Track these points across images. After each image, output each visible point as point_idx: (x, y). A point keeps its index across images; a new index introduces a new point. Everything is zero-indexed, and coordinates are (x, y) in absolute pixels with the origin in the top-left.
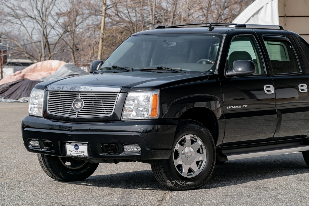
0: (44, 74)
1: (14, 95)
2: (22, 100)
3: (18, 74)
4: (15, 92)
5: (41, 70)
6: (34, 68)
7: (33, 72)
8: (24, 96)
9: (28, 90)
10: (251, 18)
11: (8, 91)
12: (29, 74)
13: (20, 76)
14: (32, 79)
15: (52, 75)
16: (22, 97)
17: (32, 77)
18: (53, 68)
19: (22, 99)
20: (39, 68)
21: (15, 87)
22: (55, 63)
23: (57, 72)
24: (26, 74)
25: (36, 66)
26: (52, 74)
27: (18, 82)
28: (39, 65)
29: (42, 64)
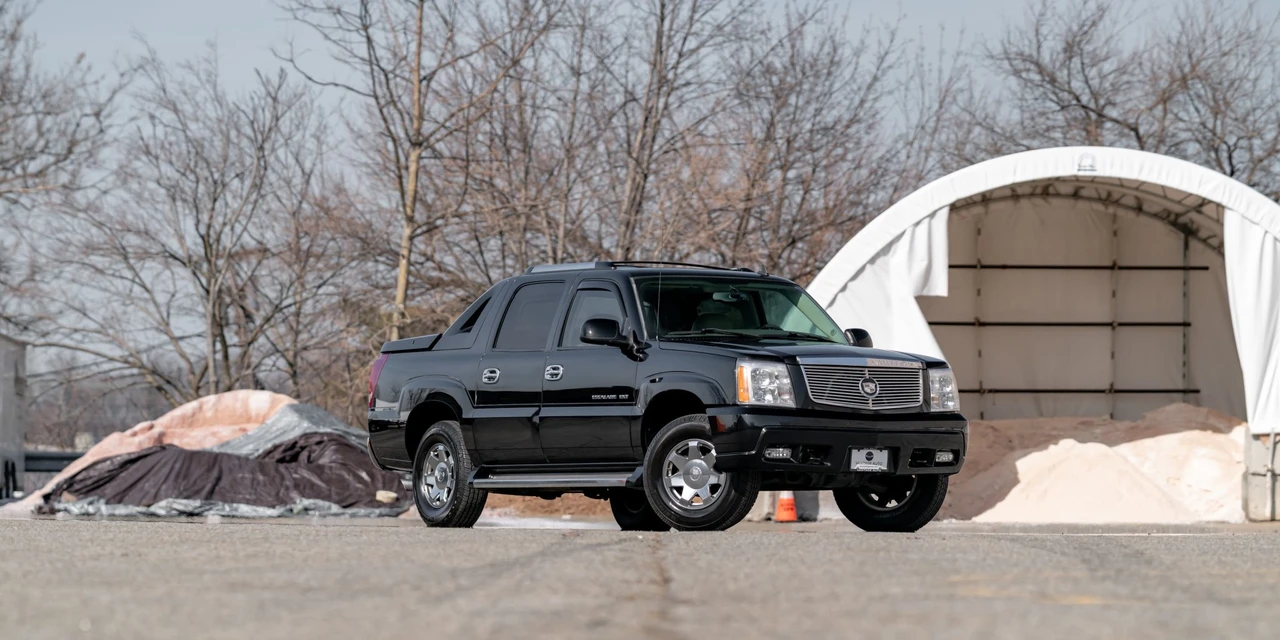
0: (226, 432)
1: (135, 493)
2: (161, 508)
3: (143, 431)
4: (139, 485)
5: (216, 420)
6: (194, 415)
7: (191, 425)
8: (166, 497)
9: (180, 480)
10: (868, 266)
11: (114, 484)
12: (179, 431)
13: (149, 438)
14: (187, 448)
15: (251, 436)
16: (161, 500)
17: (186, 440)
18: (253, 414)
19: (163, 503)
20: (209, 414)
21: (137, 470)
22: (258, 400)
23: (264, 425)
24: (170, 430)
25: (200, 408)
26: (250, 433)
27: (145, 453)
28: (210, 404)
29: (218, 401)
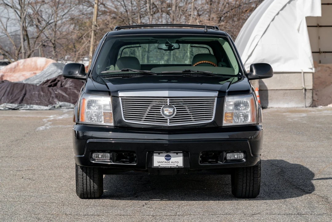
0: (28, 74)
2: (2, 107)
5: (24, 70)
6: (15, 67)
7: (14, 72)
8: (4, 103)
9: (9, 95)
10: (288, 5)
12: (9, 74)
14: (12, 81)
15: (38, 76)
16: (2, 104)
17: (12, 78)
18: (39, 67)
20: (21, 67)
22: (40, 61)
23: (43, 71)
24: (5, 74)
25: (18, 65)
26: (37, 75)
28: (22, 63)
29: (25, 62)
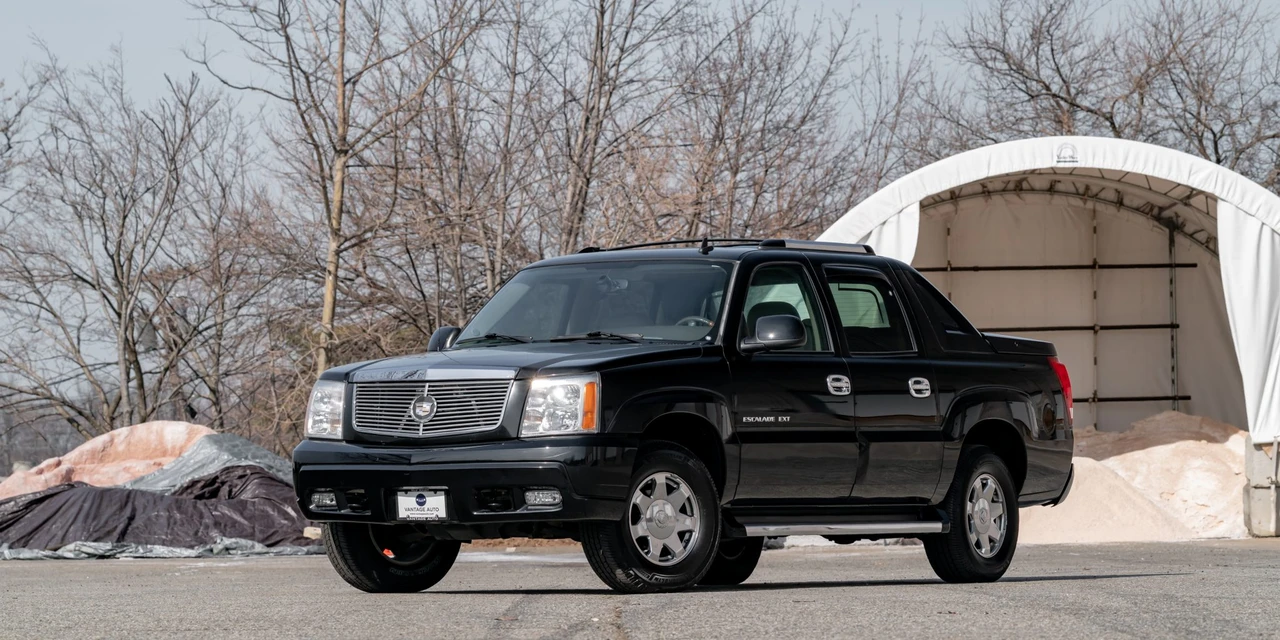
0: (139, 467)
1: (41, 536)
2: (71, 551)
3: (49, 467)
4: (46, 527)
5: (128, 455)
6: (104, 449)
7: (101, 460)
8: (75, 540)
9: (90, 520)
11: (18, 526)
12: (88, 466)
13: (56, 476)
14: (98, 485)
15: (167, 470)
16: (70, 543)
18: (169, 446)
19: (71, 546)
20: (121, 448)
21: (43, 509)
22: (174, 431)
23: (180, 459)
24: (78, 467)
25: (112, 441)
26: (165, 467)
27: (51, 492)
28: (122, 437)
29: (131, 432)
